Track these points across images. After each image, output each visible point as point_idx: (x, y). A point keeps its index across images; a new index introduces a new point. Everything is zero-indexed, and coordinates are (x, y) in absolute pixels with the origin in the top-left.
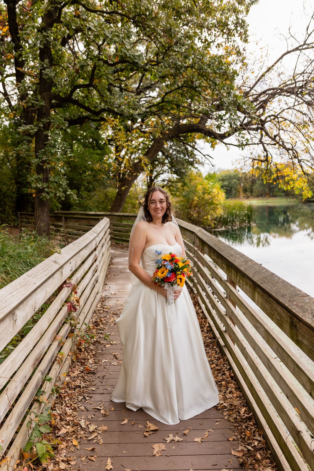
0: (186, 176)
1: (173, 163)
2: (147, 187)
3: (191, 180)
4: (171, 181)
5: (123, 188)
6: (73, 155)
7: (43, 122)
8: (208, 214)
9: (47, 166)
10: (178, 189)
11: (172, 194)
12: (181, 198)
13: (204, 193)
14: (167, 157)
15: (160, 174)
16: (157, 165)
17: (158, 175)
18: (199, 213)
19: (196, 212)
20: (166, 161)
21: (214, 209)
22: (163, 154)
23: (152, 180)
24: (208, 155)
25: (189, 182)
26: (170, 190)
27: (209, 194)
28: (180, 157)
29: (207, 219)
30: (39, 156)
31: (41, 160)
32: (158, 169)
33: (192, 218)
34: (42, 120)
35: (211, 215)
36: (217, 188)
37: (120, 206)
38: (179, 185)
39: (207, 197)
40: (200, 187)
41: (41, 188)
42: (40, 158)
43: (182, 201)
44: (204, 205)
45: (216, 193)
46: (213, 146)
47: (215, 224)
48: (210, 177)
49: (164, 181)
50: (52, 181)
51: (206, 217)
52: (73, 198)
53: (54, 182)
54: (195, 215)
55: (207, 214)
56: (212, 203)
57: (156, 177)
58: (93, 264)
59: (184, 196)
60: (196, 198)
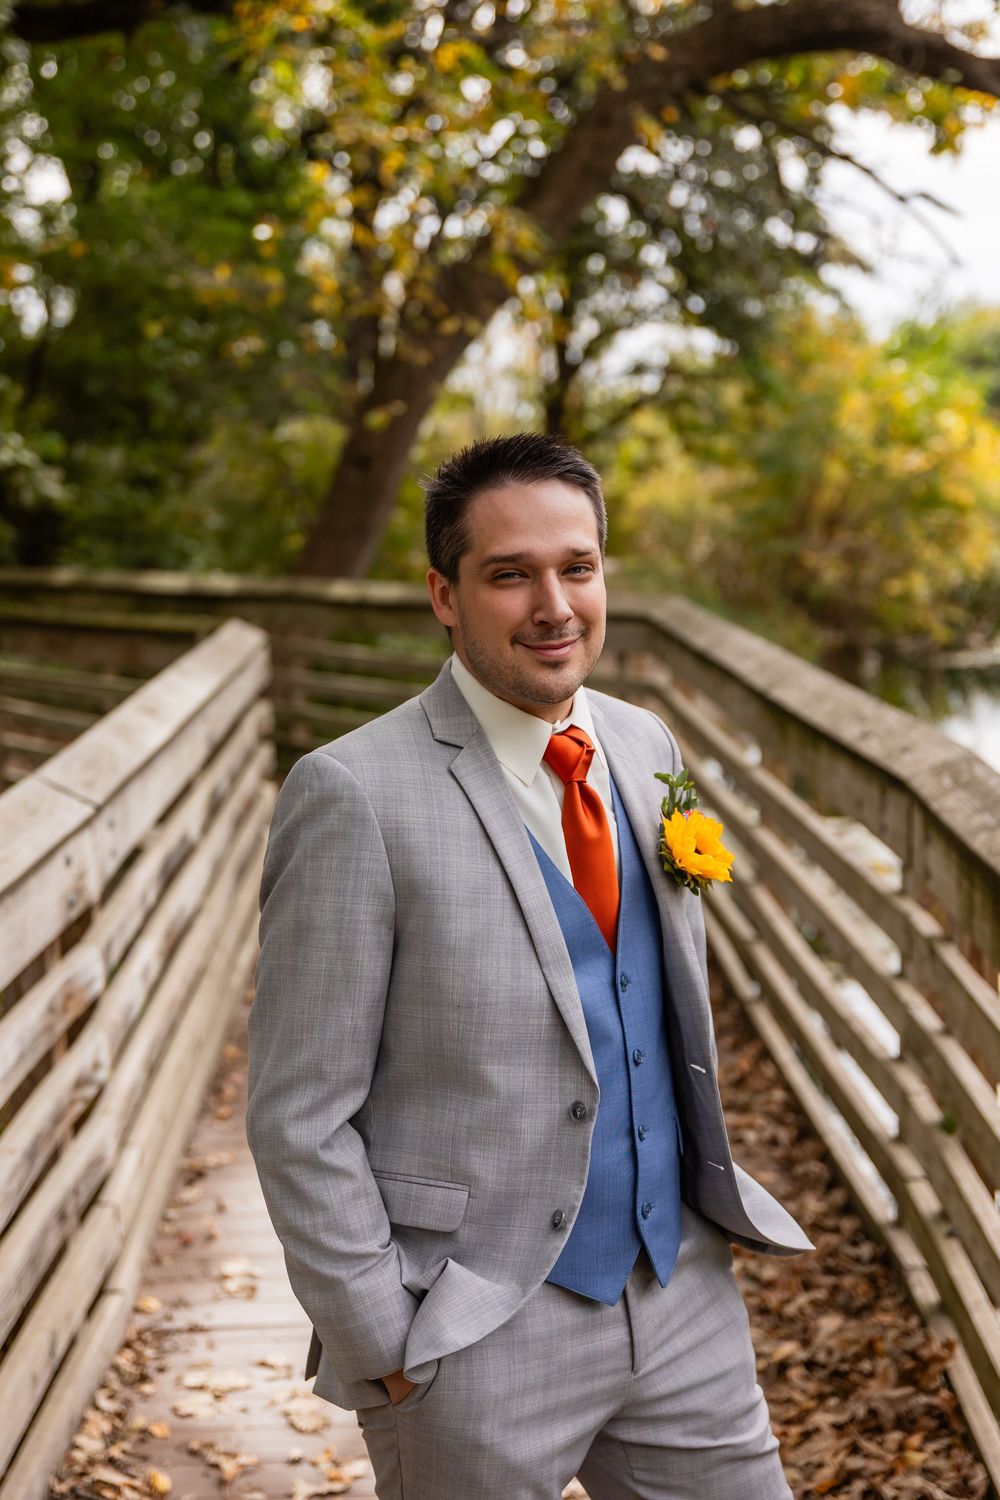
0: (771, 340)
1: (695, 264)
4: (683, 375)
5: (377, 419)
8: (909, 565)
10: (722, 422)
11: (689, 449)
12: (745, 475)
13: (882, 439)
14: (657, 229)
15: (618, 330)
16: (600, 280)
18: (853, 558)
19: (834, 552)
20: (654, 255)
21: (948, 538)
22: (637, 210)
24: (926, 196)
25: (794, 378)
26: (680, 427)
27: (916, 442)
28: (734, 229)
29: (906, 598)
32: (607, 299)
35: (932, 572)
36: (961, 409)
37: (361, 531)
38: (732, 394)
39: (902, 461)
40: (856, 401)
43: (748, 491)
44: (884, 509)
45: (961, 439)
46: (945, 144)
47: (951, 624)
48: (914, 342)
49: (639, 369)
51: (897, 587)
55: (906, 565)
56: (935, 501)
58: (45, 1066)
60: (835, 471)
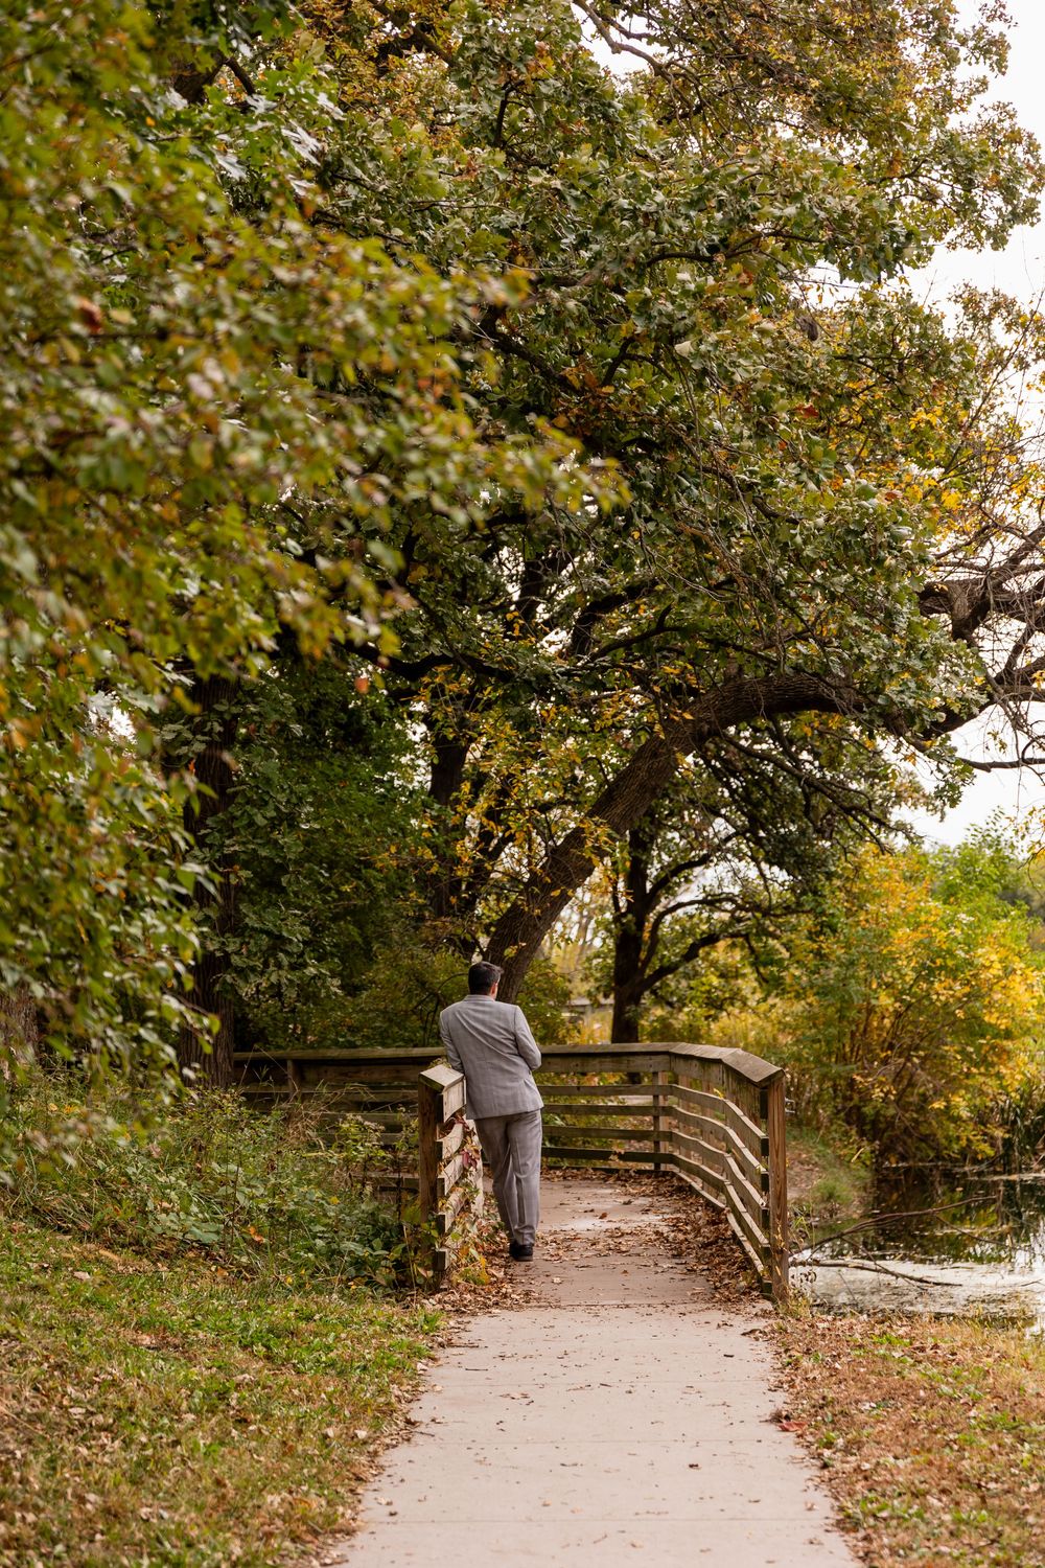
0: (829, 876)
1: (758, 805)
2: (611, 943)
3: (857, 901)
4: (756, 907)
5: (510, 952)
6: (317, 826)
7: (221, 714)
8: (953, 1084)
9: (241, 873)
12: (810, 1004)
15: (692, 865)
17: (680, 869)
18: (903, 1079)
19: (885, 1073)
21: (992, 1060)
23: (643, 901)
25: (849, 913)
27: (953, 973)
30: (208, 841)
31: (218, 855)
33: (868, 1110)
34: (217, 707)
35: (974, 1091)
39: (943, 990)
40: (903, 937)
41: (218, 954)
42: (211, 846)
43: (813, 1019)
45: (997, 970)
50: (253, 929)
51: (938, 1105)
52: (328, 988)
53: (262, 931)
54: (877, 1093)
55: (951, 1086)
56: (974, 1028)
57: (664, 884)
59: (824, 992)
60: (885, 1000)
